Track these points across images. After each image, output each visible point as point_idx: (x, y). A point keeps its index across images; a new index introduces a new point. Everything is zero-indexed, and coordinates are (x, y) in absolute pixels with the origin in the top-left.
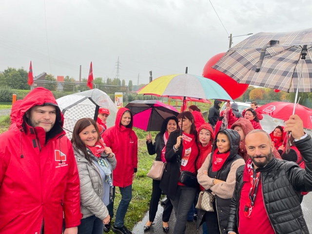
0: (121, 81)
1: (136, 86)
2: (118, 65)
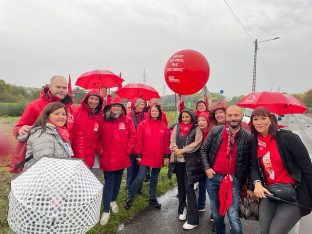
1: (162, 97)
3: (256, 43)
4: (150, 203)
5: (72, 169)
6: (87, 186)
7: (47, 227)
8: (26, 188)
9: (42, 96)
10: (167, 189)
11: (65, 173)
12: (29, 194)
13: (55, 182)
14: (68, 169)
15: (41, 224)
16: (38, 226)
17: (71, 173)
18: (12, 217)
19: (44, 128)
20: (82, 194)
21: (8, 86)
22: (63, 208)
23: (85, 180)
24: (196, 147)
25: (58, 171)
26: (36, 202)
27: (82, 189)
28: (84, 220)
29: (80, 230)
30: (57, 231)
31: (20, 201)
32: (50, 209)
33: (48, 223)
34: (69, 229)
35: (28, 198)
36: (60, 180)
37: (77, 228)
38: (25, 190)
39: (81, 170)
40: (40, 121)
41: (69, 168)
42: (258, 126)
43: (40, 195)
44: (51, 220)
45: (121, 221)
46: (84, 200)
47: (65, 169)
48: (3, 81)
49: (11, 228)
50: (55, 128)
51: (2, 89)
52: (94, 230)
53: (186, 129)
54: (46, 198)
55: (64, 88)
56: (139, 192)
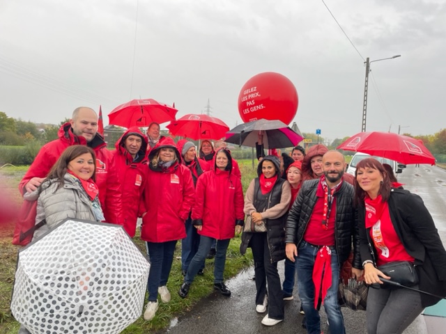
2: (208, 111)
3: (367, 63)
4: (216, 289)
5: (108, 238)
6: (129, 263)
7: (71, 318)
8: (42, 262)
9: (60, 135)
10: (240, 269)
11: (99, 243)
12: (47, 271)
13: (85, 255)
14: (103, 238)
15: (62, 314)
16: (58, 316)
17: (108, 243)
18: (19, 304)
19: (62, 181)
20: (122, 273)
21: (11, 121)
22: (95, 292)
23: (126, 255)
24: (283, 210)
25: (90, 240)
26: (57, 282)
27: (122, 267)
28: (123, 311)
29: (117, 325)
30: (85, 325)
31: (33, 280)
32: (77, 293)
33: (73, 312)
34: (101, 322)
35: (45, 276)
36: (93, 253)
37: (113, 322)
38: (41, 265)
39: (122, 241)
40: (56, 171)
41: (104, 236)
42: (363, 181)
43: (62, 272)
44: (77, 310)
45: (173, 314)
46: (124, 282)
47: (99, 238)
48: (3, 114)
49: (17, 319)
50: (77, 181)
51: (3, 125)
52: (135, 326)
53: (269, 184)
54: (71, 277)
55: (93, 124)
56: (200, 273)
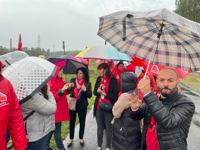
0: (42, 49)
1: (52, 52)
2: (39, 39)
